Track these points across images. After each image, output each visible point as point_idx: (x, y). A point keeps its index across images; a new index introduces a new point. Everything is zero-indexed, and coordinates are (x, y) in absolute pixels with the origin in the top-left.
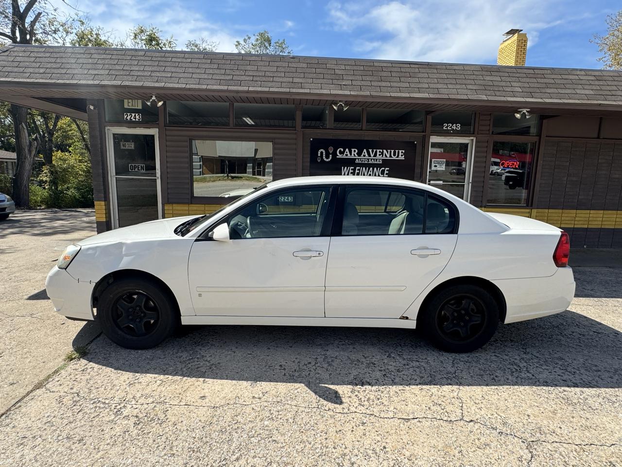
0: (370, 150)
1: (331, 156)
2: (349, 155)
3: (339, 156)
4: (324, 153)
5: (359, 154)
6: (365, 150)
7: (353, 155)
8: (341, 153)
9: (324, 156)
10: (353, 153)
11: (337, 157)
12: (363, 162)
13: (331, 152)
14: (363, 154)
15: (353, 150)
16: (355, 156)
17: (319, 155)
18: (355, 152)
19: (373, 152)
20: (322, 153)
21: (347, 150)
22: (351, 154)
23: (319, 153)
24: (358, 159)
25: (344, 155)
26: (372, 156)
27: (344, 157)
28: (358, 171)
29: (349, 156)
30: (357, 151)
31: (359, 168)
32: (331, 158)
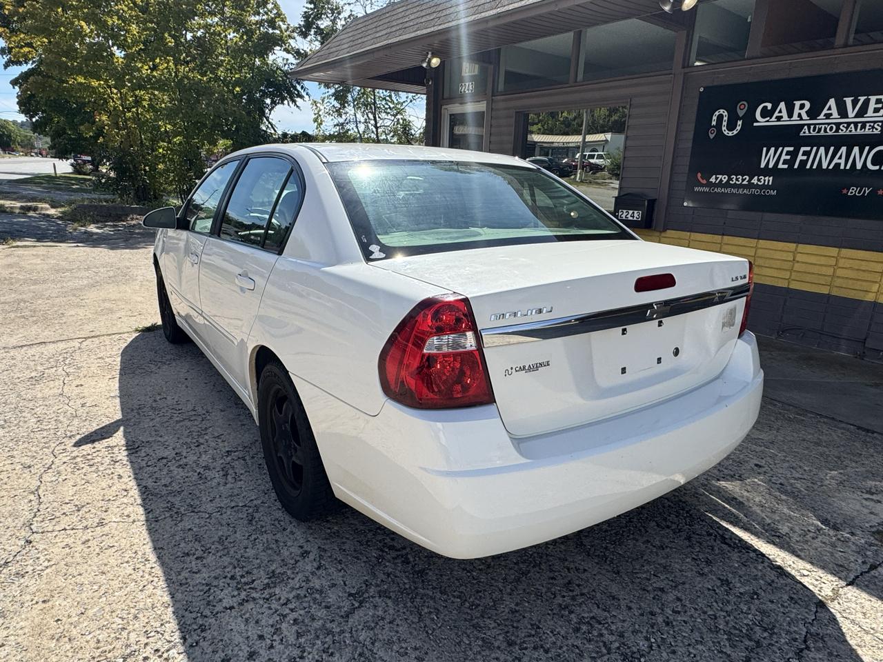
0: (849, 101)
1: (740, 123)
2: (785, 117)
3: (761, 121)
4: (725, 118)
5: (813, 114)
6: (832, 102)
7: (795, 117)
8: (765, 113)
9: (725, 123)
10: (797, 111)
11: (755, 124)
12: (822, 133)
13: (741, 113)
14: (825, 111)
15: (798, 104)
16: (801, 119)
17: (714, 123)
18: (802, 108)
19: (854, 103)
20: (720, 117)
21: (782, 105)
22: (790, 115)
23: (715, 118)
24: (809, 125)
25: (773, 119)
26: (851, 113)
27: (773, 122)
28: (805, 158)
29: (786, 121)
30: (808, 105)
31: (808, 149)
32: (739, 128)
